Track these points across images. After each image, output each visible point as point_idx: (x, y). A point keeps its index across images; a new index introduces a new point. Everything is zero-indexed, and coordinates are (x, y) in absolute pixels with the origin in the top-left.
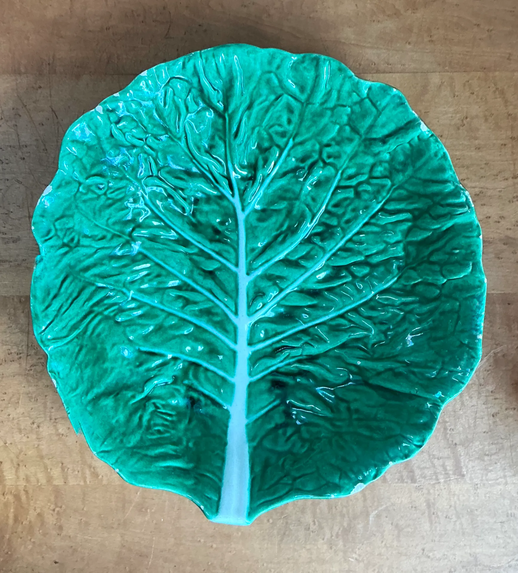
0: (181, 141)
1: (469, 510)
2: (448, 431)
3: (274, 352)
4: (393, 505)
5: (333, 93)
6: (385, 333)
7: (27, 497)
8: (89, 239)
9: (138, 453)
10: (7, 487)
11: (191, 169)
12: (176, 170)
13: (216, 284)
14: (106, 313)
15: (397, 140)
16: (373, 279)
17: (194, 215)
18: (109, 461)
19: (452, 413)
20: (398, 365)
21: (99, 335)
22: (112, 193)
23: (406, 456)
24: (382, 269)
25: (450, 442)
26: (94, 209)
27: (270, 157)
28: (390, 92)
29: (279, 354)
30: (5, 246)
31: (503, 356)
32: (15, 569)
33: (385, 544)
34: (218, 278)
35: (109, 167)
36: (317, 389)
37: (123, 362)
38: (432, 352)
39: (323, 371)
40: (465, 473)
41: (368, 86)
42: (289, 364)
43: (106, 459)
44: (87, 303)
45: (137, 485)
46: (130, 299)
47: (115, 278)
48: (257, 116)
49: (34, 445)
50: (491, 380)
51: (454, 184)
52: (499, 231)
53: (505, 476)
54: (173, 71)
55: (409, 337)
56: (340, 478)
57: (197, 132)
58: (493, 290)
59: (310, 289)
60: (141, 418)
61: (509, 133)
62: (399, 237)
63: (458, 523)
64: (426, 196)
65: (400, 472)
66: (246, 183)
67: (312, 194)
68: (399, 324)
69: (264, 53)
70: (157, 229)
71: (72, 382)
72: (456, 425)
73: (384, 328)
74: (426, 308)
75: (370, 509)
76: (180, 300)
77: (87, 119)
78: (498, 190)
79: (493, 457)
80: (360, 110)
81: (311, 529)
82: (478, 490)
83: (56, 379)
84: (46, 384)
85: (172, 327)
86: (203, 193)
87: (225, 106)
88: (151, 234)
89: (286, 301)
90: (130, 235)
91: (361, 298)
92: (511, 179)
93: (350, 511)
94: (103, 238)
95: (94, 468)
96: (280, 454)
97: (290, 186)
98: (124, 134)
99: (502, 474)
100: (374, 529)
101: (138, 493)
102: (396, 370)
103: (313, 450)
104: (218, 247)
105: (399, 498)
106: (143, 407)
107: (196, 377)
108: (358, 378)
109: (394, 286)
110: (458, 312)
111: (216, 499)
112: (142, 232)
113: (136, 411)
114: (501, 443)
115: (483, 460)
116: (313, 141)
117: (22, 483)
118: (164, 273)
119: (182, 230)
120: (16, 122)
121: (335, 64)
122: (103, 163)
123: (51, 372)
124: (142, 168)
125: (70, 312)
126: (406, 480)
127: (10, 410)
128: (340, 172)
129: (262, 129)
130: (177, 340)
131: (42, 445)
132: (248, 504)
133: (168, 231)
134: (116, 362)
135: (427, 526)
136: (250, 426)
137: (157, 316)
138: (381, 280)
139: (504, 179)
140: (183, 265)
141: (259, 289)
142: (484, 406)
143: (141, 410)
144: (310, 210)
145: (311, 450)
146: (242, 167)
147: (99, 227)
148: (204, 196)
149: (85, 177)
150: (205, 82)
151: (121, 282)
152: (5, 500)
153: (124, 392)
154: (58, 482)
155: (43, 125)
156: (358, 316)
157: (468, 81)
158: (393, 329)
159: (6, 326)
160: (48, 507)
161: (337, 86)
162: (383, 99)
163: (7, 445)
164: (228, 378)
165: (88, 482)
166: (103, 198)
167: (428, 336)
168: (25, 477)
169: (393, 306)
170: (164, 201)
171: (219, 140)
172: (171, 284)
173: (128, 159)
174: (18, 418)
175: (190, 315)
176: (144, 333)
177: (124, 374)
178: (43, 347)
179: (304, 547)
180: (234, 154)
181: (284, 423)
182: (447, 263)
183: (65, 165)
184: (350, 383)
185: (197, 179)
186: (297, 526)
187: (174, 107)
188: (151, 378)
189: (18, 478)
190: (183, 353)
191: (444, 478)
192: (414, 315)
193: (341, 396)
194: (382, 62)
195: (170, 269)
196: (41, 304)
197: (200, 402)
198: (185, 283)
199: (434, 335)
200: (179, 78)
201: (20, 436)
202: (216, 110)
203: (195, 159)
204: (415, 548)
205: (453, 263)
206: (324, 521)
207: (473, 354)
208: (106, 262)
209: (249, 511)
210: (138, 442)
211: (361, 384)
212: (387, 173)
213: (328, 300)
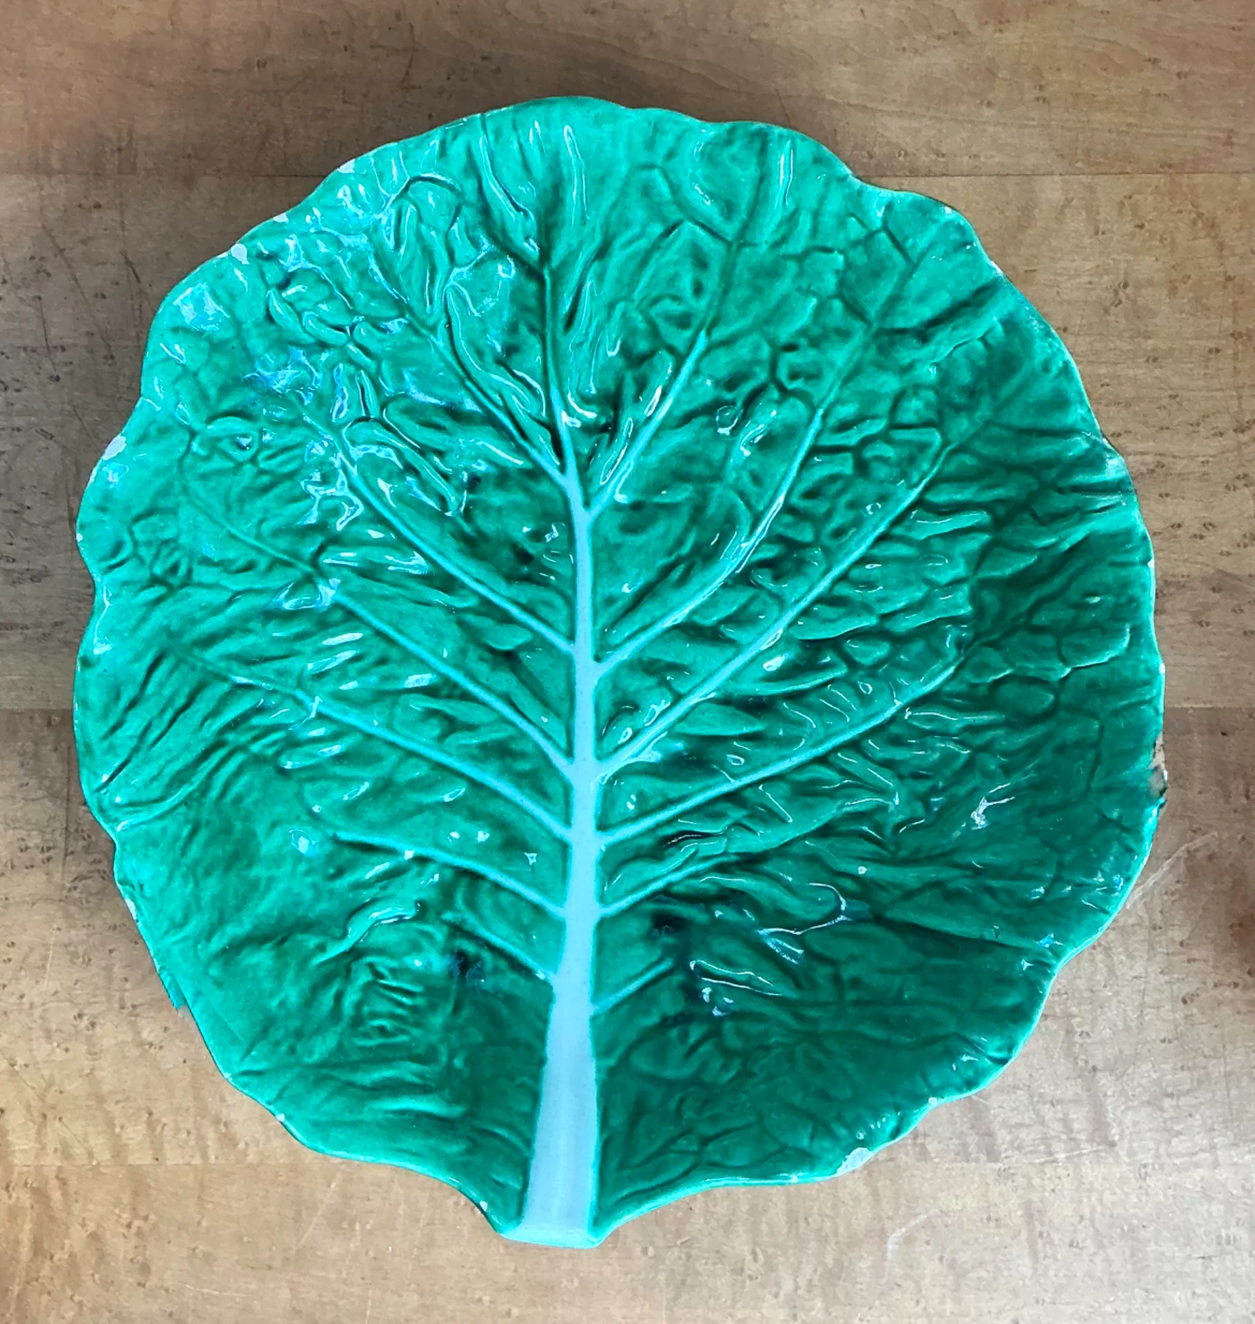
0: (436, 335)
1: (1126, 1228)
2: (1077, 1038)
3: (661, 847)
4: (944, 1213)
5: (801, 219)
6: (924, 799)
7: (65, 1194)
8: (215, 570)
9: (331, 1078)
10: (17, 1169)
11: (462, 403)
12: (423, 406)
13: (523, 682)
14: (256, 748)
15: (955, 333)
16: (898, 671)
17: (467, 515)
18: (262, 1096)
19: (1087, 994)
20: (955, 873)
21: (238, 800)
22: (270, 457)
23: (970, 1084)
24: (918, 646)
25: (1081, 1064)
26: (227, 496)
27: (652, 376)
28: (936, 217)
29: (670, 850)
30: (12, 590)
31: (1210, 858)
33: (925, 1309)
34: (526, 668)
35: (263, 395)
36: (761, 932)
37: (295, 867)
38: (1035, 840)
39: (776, 892)
40: (1116, 1138)
41: (885, 201)
42: (696, 875)
43: (256, 1091)
44: (209, 722)
45: (329, 1151)
46: (313, 715)
47: (277, 665)
48: (621, 273)
49: (82, 1070)
50: (1179, 916)
51: (1088, 439)
52: (1200, 559)
53: (1213, 1148)
54: (417, 162)
55: (984, 805)
56: (812, 1138)
57: (477, 314)
58: (1187, 699)
59: (748, 697)
60: (339, 998)
61: (1227, 322)
62: (960, 570)
63: (1098, 1259)
64: (1024, 469)
65: (961, 1135)
66: (594, 438)
67: (754, 466)
68: (958, 777)
69: (636, 120)
70: (381, 549)
71: (174, 908)
72: (1094, 1023)
73: (923, 786)
74: (1021, 739)
75: (888, 1224)
76: (434, 721)
77: (210, 277)
78: (1201, 459)
79: (1183, 1100)
80: (864, 259)
81: (747, 1272)
82: (1149, 1181)
83: (134, 899)
84: (110, 922)
85: (414, 785)
86: (490, 462)
87: (542, 251)
88: (364, 560)
89: (690, 725)
90: (314, 561)
91: (868, 719)
92: (1231, 432)
93: (842, 1230)
94: (249, 567)
95: (226, 1124)
96: (670, 1086)
97: (699, 448)
98: (300, 315)
99: (1205, 1142)
100: (898, 1271)
101: (333, 1186)
102: (952, 886)
103: (750, 1075)
104: (526, 593)
105: (957, 1197)
106: (344, 972)
107: (472, 905)
108: (861, 906)
109: (948, 688)
110: (1096, 745)
111: (518, 1187)
112: (343, 554)
113: (326, 980)
114: (1204, 1068)
115: (1162, 1109)
116: (755, 337)
117: (52, 1162)
118: (394, 653)
119: (441, 553)
120: (39, 289)
121: (807, 148)
122: (250, 383)
123: (124, 882)
124: (343, 397)
125: (170, 741)
126: (974, 1155)
127: (24, 985)
128: (820, 412)
129: (632, 307)
130: (428, 815)
131: (102, 1069)
132: (595, 1197)
133: (405, 556)
134: (279, 867)
135: (1023, 1265)
136: (602, 1020)
137: (378, 758)
138: (916, 671)
139: (1215, 435)
140: (440, 636)
141: (623, 691)
142: (1162, 979)
143: (339, 979)
144: (749, 505)
145: (745, 1074)
146: (585, 400)
147: (240, 540)
148: (493, 470)
149: (205, 418)
150: (492, 188)
151: (291, 675)
152: (11, 1202)
153: (300, 937)
154: (141, 1158)
155: (103, 296)
156: (861, 759)
157: (1130, 197)
158: (945, 789)
159: (14, 783)
160: (115, 1218)
161: (811, 201)
162: (922, 232)
163: (17, 1068)
164: (550, 906)
165: (213, 1158)
166: (249, 470)
167: (1028, 802)
168: (59, 1146)
169: (945, 735)
170: (395, 480)
171: (528, 334)
172: (412, 681)
173: (308, 377)
174: (43, 1004)
175: (458, 756)
176: (346, 798)
177: (299, 894)
178: (103, 824)
179: (731, 1315)
180: (564, 369)
181: (682, 1014)
182: (1071, 628)
183: (157, 388)
184: (842, 918)
185: (475, 428)
186: (714, 1264)
187: (419, 252)
188: (364, 906)
189: (43, 1148)
190: (442, 848)
191: (1065, 1151)
192: (994, 755)
193: (817, 948)
194: (925, 150)
195: (411, 646)
196: (97, 720)
197: (483, 963)
198: (447, 681)
199: (1040, 801)
200: (431, 180)
201: (47, 1047)
202: (520, 261)
203: (470, 378)
204: (997, 1318)
205: (1087, 629)
206: (779, 1252)
207: (1132, 844)
208: (254, 625)
209: (595, 1214)
210: (332, 1053)
211: (865, 921)
212: (931, 416)
213: (788, 721)
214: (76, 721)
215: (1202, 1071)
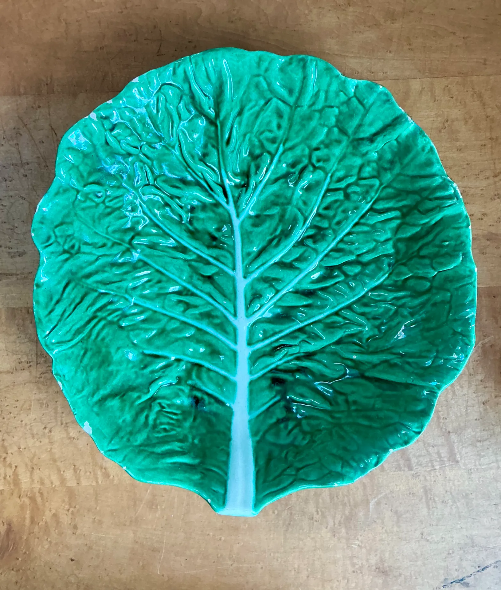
0: (175, 150)
1: (464, 494)
2: (441, 420)
3: (274, 350)
4: (392, 492)
5: (321, 94)
6: (378, 327)
7: (42, 499)
8: (90, 247)
9: (145, 450)
10: (23, 490)
11: (186, 177)
12: (171, 179)
13: (215, 288)
14: (110, 318)
15: (385, 137)
16: (365, 277)
17: (191, 222)
18: (117, 460)
19: (444, 403)
20: (393, 356)
21: (103, 339)
22: (111, 201)
23: (406, 443)
24: (372, 267)
25: (444, 430)
26: (93, 217)
27: (262, 164)
28: (376, 90)
29: (277, 352)
30: (11, 260)
31: (491, 346)
32: (34, 568)
33: (386, 531)
34: (217, 282)
35: (106, 175)
36: (315, 383)
37: (127, 365)
38: (425, 342)
39: (320, 367)
40: (459, 459)
41: (355, 84)
42: (288, 362)
43: (114, 458)
44: (90, 308)
45: (145, 481)
46: (132, 304)
47: (117, 284)
48: (248, 121)
49: (47, 449)
50: (480, 370)
51: (442, 178)
52: (481, 228)
53: (497, 461)
54: (164, 77)
56: (342, 467)
57: (191, 140)
58: (479, 284)
59: (305, 290)
60: (147, 417)
61: (488, 134)
62: (389, 235)
63: (454, 507)
64: (414, 192)
65: (397, 461)
66: (240, 190)
67: (303, 198)
68: (391, 318)
69: (252, 56)
70: (157, 237)
71: (78, 384)
72: (448, 414)
73: (377, 323)
74: (417, 302)
75: (370, 498)
76: (181, 305)
77: (81, 127)
78: (481, 188)
79: (485, 443)
80: (347, 110)
81: (315, 519)
82: (473, 476)
83: (61, 381)
84: (55, 390)
85: (174, 330)
86: (199, 201)
87: (216, 114)
88: (150, 241)
89: (283, 301)
90: (130, 243)
91: (354, 296)
92: (491, 178)
93: (351, 500)
94: (104, 245)
95: (105, 469)
96: (282, 447)
97: (282, 192)
98: (119, 142)
99: (494, 459)
100: (375, 516)
101: (149, 491)
102: (392, 362)
103: (314, 442)
104: (215, 252)
105: (397, 485)
106: (149, 407)
107: (199, 377)
108: (355, 371)
109: (385, 283)
110: (449, 302)
111: (223, 492)
112: (142, 240)
113: (142, 410)
115: (476, 447)
116: (302, 146)
117: (36, 486)
118: (164, 279)
119: (180, 237)
120: (17, 141)
121: (322, 64)
122: (100, 170)
123: (57, 374)
124: (139, 176)
125: (74, 316)
126: (403, 469)
127: (23, 416)
128: (330, 175)
129: (253, 136)
130: (180, 343)
131: (55, 449)
132: (254, 495)
133: (167, 239)
134: (121, 365)
135: (425, 511)
136: (253, 421)
137: (159, 321)
138: (372, 277)
139: (486, 178)
140: (182, 271)
141: (256, 291)
142: (474, 395)
143: (147, 410)
144: (302, 214)
145: (312, 441)
146: (236, 175)
147: (99, 234)
148: (200, 204)
149: (83, 185)
150: (194, 86)
151: (123, 289)
152: (22, 502)
153: (130, 393)
154: (72, 483)
155: (43, 142)
156: (352, 312)
157: (448, 86)
158: (387, 323)
159: (15, 337)
160: (62, 507)
161: (324, 87)
162: (370, 96)
163: (21, 450)
164: (231, 377)
165: (100, 482)
166: (102, 206)
167: (421, 327)
168: (39, 480)
169: (385, 301)
170: (162, 209)
171: (212, 148)
172: (172, 289)
173: (124, 167)
174: (31, 424)
175: (191, 318)
176: (147, 337)
177: (129, 376)
178: (47, 351)
179: (309, 536)
180: (227, 162)
181: (285, 418)
182: (436, 255)
183: (62, 173)
184: (347, 376)
185: (191, 187)
186: (301, 516)
187: (166, 115)
188: (155, 380)
189: (33, 481)
190: (186, 355)
191: (439, 465)
192: (406, 309)
193: (338, 389)
194: (365, 71)
195: (171, 275)
196: (43, 309)
197: (204, 400)
198: (185, 288)
199: (427, 326)
200: (170, 84)
201: (33, 441)
202: (207, 118)
203: (189, 167)
204: (415, 533)
205: (443, 256)
206: (327, 511)
207: (467, 341)
208: (107, 269)
209: (254, 502)
210: (145, 440)
211: (358, 377)
212: (375, 173)
213: (322, 299)
214: (35, 310)
215: (492, 431)
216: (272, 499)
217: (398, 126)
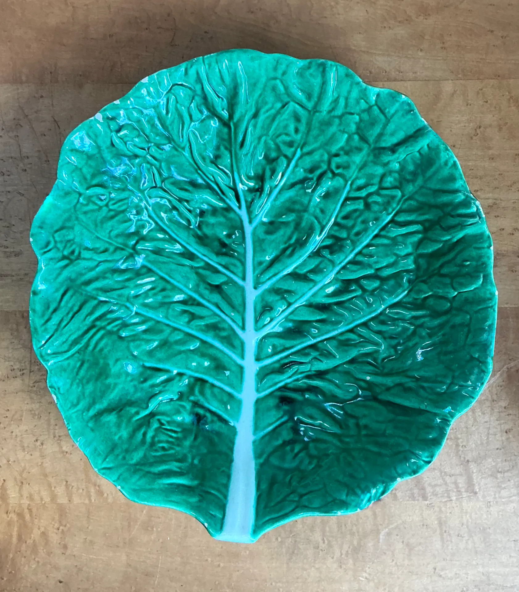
0: (185, 151)
1: (482, 528)
2: (460, 448)
3: (282, 368)
4: (404, 522)
5: (340, 100)
6: (395, 347)
7: (31, 515)
8: (90, 252)
9: (141, 470)
10: (11, 505)
11: (196, 180)
12: (180, 181)
13: (223, 298)
14: (109, 328)
15: (407, 149)
16: (383, 293)
17: (199, 227)
18: (111, 478)
19: (465, 429)
20: (407, 380)
21: (101, 350)
22: (114, 204)
23: (415, 472)
24: (392, 282)
25: (462, 459)
26: (95, 221)
27: (278, 168)
28: (398, 99)
29: (287, 369)
30: (6, 260)
31: (517, 371)
32: (19, 589)
33: (396, 563)
34: (225, 292)
35: (110, 177)
36: (325, 405)
37: (126, 378)
38: (441, 366)
39: (332, 387)
40: (477, 490)
41: (376, 93)
42: (297, 380)
43: (108, 476)
44: (89, 317)
46: (134, 313)
47: (118, 292)
48: (263, 125)
49: (38, 463)
50: (504, 396)
51: (464, 194)
52: (512, 243)
54: (175, 78)
55: (420, 351)
56: (347, 495)
57: (202, 142)
58: (507, 303)
59: (319, 304)
60: (145, 434)
62: (410, 250)
63: (469, 542)
64: (436, 207)
65: (411, 490)
66: (253, 194)
67: (322, 205)
68: (409, 338)
69: (269, 58)
70: (162, 242)
71: (73, 398)
72: (468, 441)
73: (394, 342)
74: (436, 322)
75: (380, 527)
76: (186, 315)
77: (86, 128)
78: (513, 201)
79: (506, 474)
80: (368, 117)
81: (320, 548)
82: (491, 509)
83: (55, 394)
84: (47, 401)
85: (177, 342)
86: (209, 204)
87: (229, 115)
88: (155, 247)
89: (295, 316)
90: (134, 247)
91: (371, 313)
93: (360, 530)
94: (106, 251)
95: (99, 486)
96: (287, 471)
97: (299, 198)
98: (126, 144)
99: (516, 492)
100: (384, 547)
101: (144, 512)
102: (407, 385)
103: (320, 467)
104: (225, 260)
105: (410, 516)
106: (147, 423)
107: (202, 393)
108: (368, 393)
109: (404, 300)
110: (468, 325)
111: (221, 516)
112: (147, 244)
113: (139, 427)
115: (497, 478)
116: (321, 151)
117: (25, 502)
118: (169, 287)
119: (187, 243)
120: (17, 132)
121: (342, 70)
122: (104, 173)
123: (51, 387)
124: (145, 178)
125: (71, 326)
126: (417, 498)
127: (13, 427)
128: (349, 182)
129: (269, 138)
130: (183, 355)
131: (46, 463)
132: (254, 521)
133: (173, 244)
134: (119, 378)
135: (438, 544)
136: (257, 443)
137: (161, 331)
138: (391, 293)
140: (188, 279)
141: (266, 302)
142: (497, 423)
143: (145, 426)
144: (319, 222)
145: (318, 466)
146: (249, 178)
147: (101, 239)
148: (210, 208)
149: (85, 188)
150: (207, 87)
151: (124, 297)
152: (9, 519)
153: (128, 408)
154: (63, 500)
155: (45, 135)
156: (368, 330)
157: (482, 90)
158: (403, 343)
159: (8, 342)
160: (52, 526)
161: (344, 93)
162: (392, 106)
163: (10, 462)
164: (235, 393)
165: (93, 500)
166: (105, 209)
167: (439, 350)
168: (28, 495)
169: (403, 320)
170: (168, 213)
171: (224, 150)
172: (176, 298)
173: (130, 169)
174: (21, 435)
175: (196, 330)
176: (148, 348)
177: (128, 390)
178: (42, 362)
179: (314, 566)
180: (240, 165)
181: (291, 440)
182: (457, 275)
183: (64, 175)
184: (360, 398)
185: (202, 190)
186: (306, 544)
187: (177, 116)
188: (156, 394)
189: (22, 496)
190: (189, 369)
191: (456, 496)
192: (424, 329)
193: (349, 412)
194: (393, 70)
195: (175, 283)
196: (40, 317)
197: (207, 418)
198: (191, 298)
199: (444, 349)
200: (182, 85)
201: (23, 454)
202: (220, 119)
203: (200, 169)
204: (427, 567)
205: (464, 276)
206: (334, 539)
207: (483, 368)
208: (108, 275)
209: (254, 528)
210: (141, 459)
211: (370, 400)
212: (397, 184)
213: (337, 314)
214: (30, 319)
215: (514, 462)
216: (272, 525)
217: (420, 138)
